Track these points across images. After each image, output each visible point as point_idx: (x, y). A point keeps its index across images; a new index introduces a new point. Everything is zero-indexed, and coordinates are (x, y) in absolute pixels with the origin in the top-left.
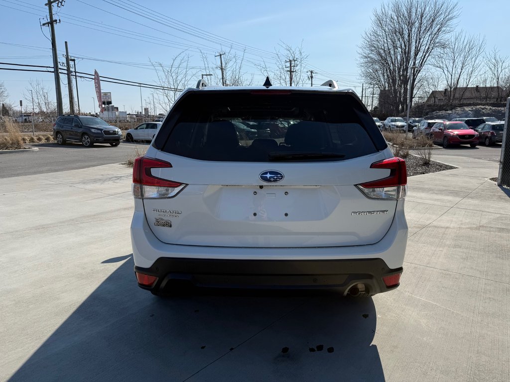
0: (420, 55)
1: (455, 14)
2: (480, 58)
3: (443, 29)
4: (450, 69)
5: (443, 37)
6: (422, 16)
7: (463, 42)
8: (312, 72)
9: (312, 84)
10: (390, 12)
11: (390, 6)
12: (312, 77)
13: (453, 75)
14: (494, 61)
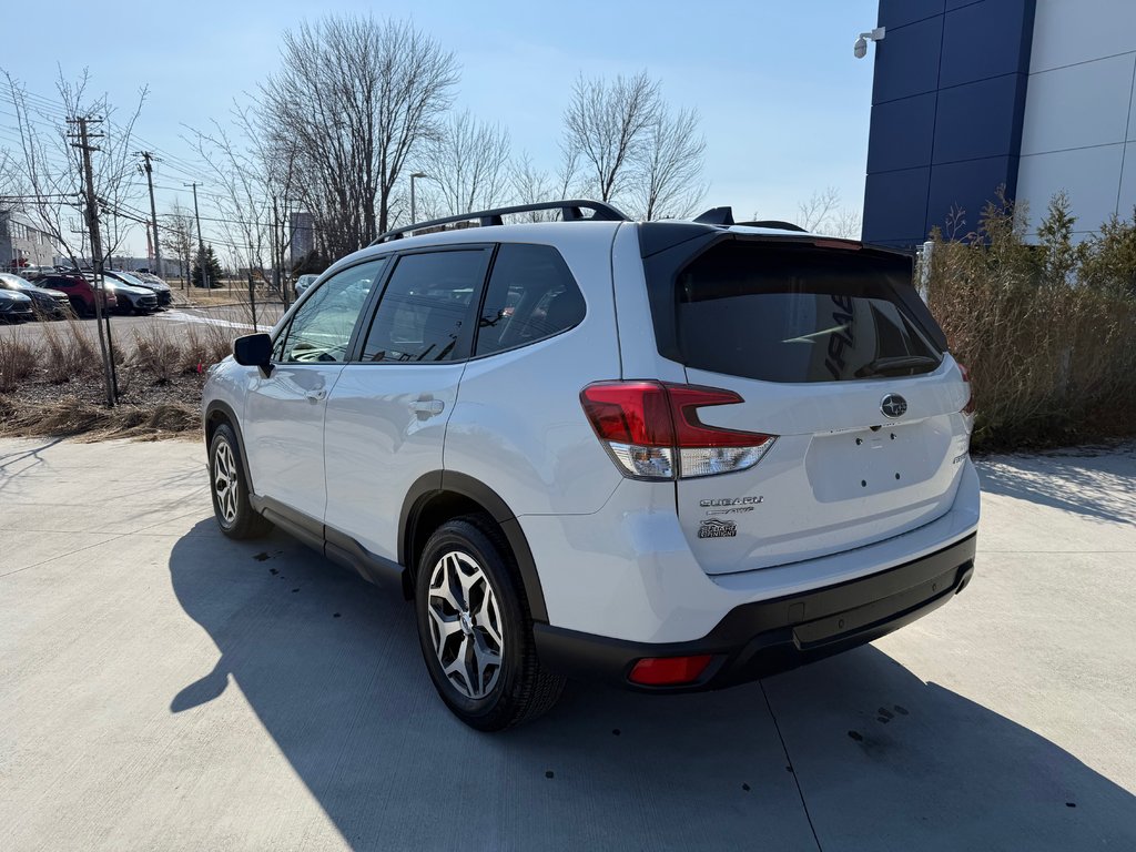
0: (392, 147)
1: (450, 75)
2: (502, 169)
3: (430, 101)
4: (454, 186)
5: (431, 118)
6: (389, 67)
7: (472, 133)
8: (147, 156)
9: (150, 185)
10: (324, 46)
11: (322, 31)
12: (149, 169)
13: (460, 198)
14: (524, 177)
